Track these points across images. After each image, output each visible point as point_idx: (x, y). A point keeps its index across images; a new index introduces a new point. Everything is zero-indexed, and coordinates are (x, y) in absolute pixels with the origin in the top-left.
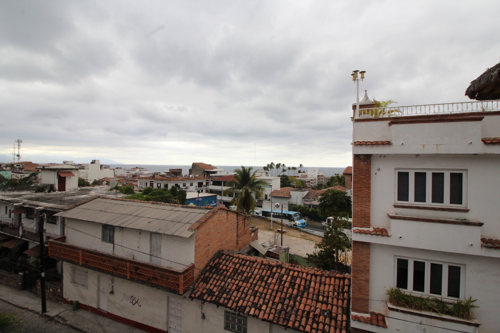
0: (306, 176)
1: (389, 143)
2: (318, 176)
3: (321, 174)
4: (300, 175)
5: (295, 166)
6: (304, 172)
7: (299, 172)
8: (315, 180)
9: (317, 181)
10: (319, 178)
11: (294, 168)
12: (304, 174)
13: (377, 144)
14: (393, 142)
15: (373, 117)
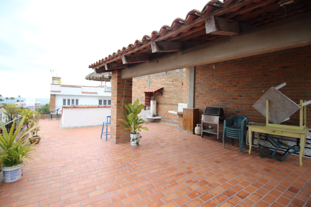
0: (25, 104)
1: (60, 92)
2: (36, 104)
3: (38, 102)
4: (18, 103)
5: (13, 97)
6: (22, 101)
7: (18, 101)
8: (33, 107)
9: (34, 107)
10: (36, 105)
11: (13, 98)
12: (22, 103)
13: (57, 92)
14: (61, 91)
15: (59, 84)
